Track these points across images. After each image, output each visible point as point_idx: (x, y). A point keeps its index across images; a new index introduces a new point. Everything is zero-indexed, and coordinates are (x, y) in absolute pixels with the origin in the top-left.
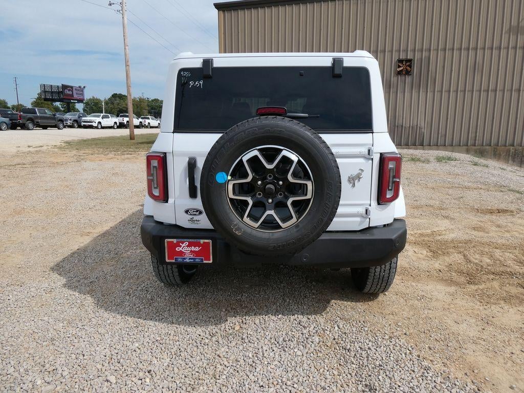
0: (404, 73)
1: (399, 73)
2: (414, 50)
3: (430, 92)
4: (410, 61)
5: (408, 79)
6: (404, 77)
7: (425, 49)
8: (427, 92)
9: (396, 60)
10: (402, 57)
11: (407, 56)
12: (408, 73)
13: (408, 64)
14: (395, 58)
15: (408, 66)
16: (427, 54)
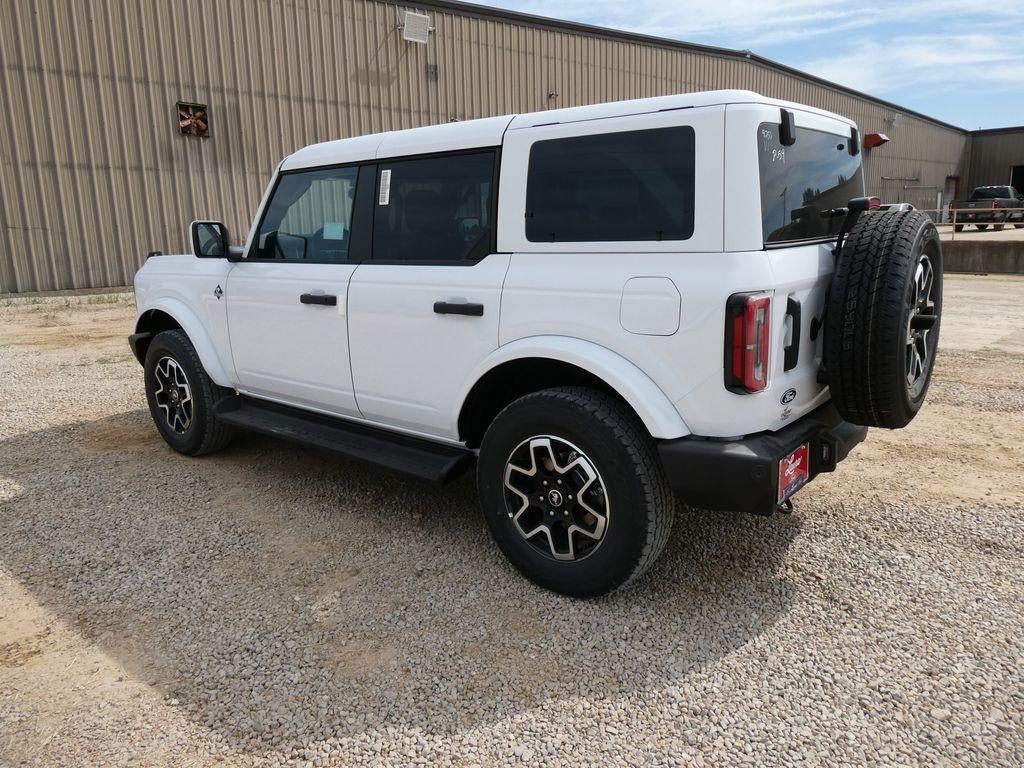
0: (194, 131)
1: (185, 131)
2: (208, 89)
3: (250, 173)
4: (202, 108)
5: (205, 145)
6: (196, 142)
7: (228, 89)
8: (244, 173)
9: (174, 104)
10: (186, 98)
11: (195, 99)
12: (202, 133)
13: (198, 114)
14: (172, 99)
15: (199, 118)
16: (232, 99)
